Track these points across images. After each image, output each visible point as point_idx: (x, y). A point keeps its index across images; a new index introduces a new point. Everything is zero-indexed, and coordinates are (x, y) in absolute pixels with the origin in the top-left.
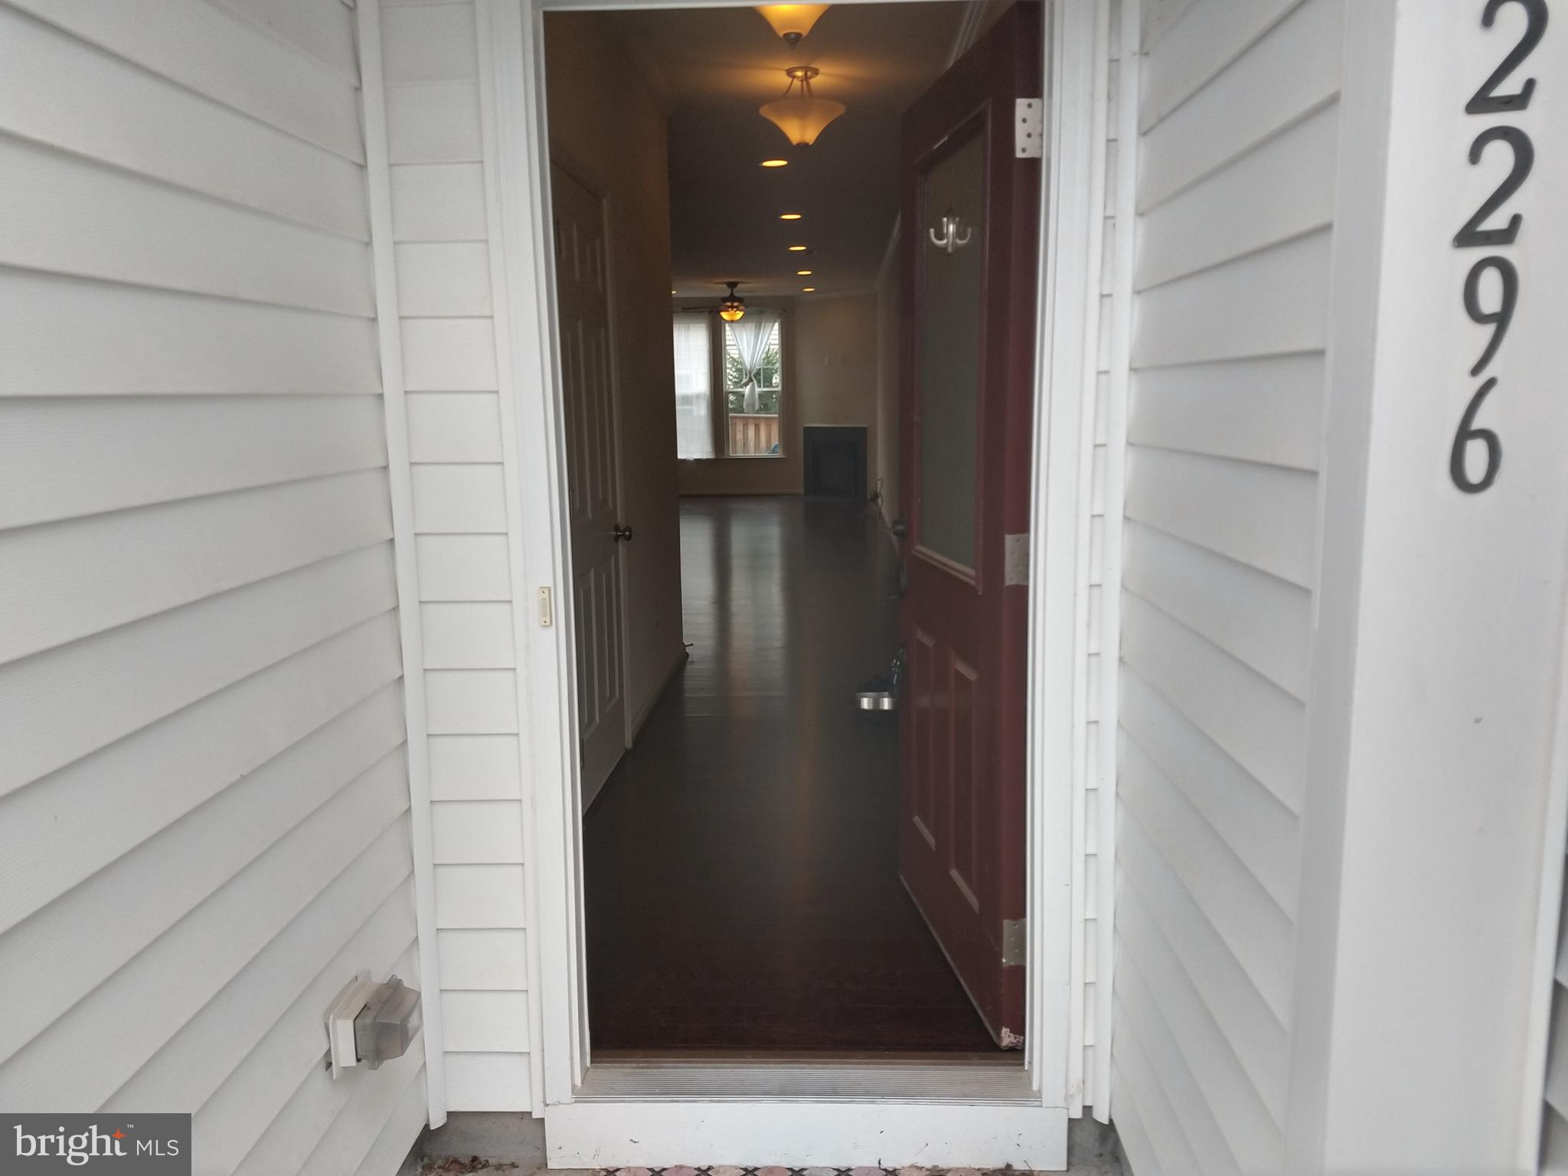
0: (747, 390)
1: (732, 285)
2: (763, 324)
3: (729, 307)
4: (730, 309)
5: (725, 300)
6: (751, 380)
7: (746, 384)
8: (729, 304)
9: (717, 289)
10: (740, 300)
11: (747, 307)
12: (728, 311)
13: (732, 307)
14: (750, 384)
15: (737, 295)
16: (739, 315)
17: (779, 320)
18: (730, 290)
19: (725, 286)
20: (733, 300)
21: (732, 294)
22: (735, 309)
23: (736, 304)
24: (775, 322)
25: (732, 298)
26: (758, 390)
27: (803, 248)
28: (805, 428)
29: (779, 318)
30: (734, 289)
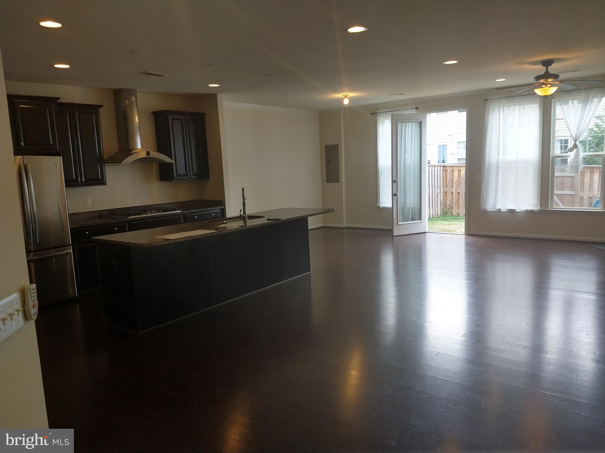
0: (571, 154)
1: (547, 63)
3: (543, 84)
4: (544, 86)
5: (538, 78)
6: (576, 146)
8: (543, 81)
10: (555, 76)
12: (542, 88)
13: (547, 83)
15: (551, 72)
16: (552, 90)
18: (545, 68)
19: (539, 64)
20: (547, 77)
21: (547, 72)
22: (549, 85)
23: (550, 80)
25: (547, 75)
30: (549, 68)
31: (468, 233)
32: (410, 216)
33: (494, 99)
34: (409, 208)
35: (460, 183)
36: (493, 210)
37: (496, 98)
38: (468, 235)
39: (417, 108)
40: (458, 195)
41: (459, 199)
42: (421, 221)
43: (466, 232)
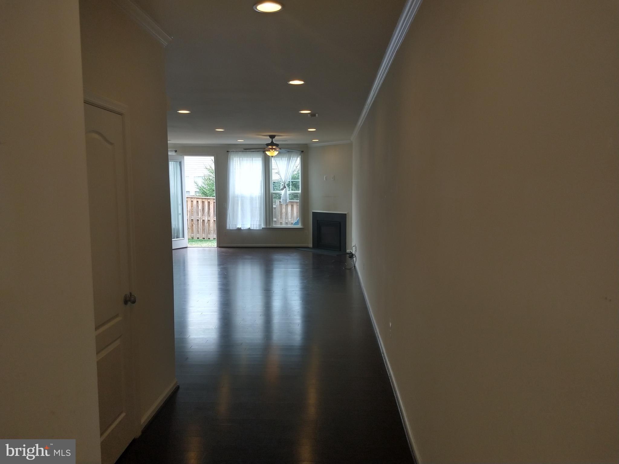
0: (283, 192)
1: (272, 137)
2: (291, 158)
3: (271, 149)
4: (271, 150)
5: (268, 145)
6: (285, 187)
7: (282, 189)
8: (270, 147)
9: (264, 139)
10: (277, 145)
11: (280, 149)
12: (270, 151)
13: (272, 149)
14: (285, 189)
15: (275, 142)
16: (276, 153)
17: (300, 156)
18: (271, 139)
19: (268, 137)
20: (272, 145)
21: (272, 141)
22: (274, 150)
23: (274, 147)
24: (298, 157)
25: (272, 144)
26: (288, 192)
27: (309, 112)
28: (313, 212)
29: (300, 155)
30: (273, 139)
31: (219, 246)
32: (176, 235)
33: (233, 151)
34: (174, 229)
35: (193, 212)
36: (235, 229)
37: (235, 151)
38: (219, 247)
39: (176, 151)
40: (192, 221)
41: (193, 225)
42: (184, 239)
43: (218, 245)
